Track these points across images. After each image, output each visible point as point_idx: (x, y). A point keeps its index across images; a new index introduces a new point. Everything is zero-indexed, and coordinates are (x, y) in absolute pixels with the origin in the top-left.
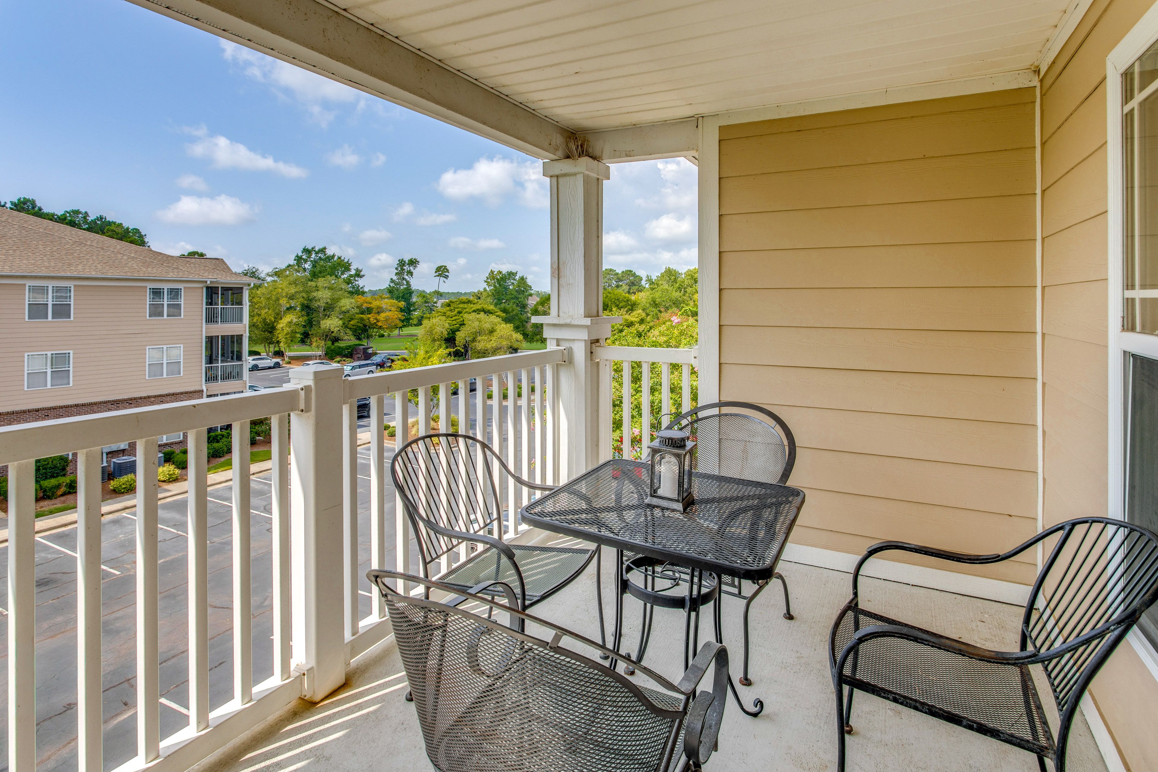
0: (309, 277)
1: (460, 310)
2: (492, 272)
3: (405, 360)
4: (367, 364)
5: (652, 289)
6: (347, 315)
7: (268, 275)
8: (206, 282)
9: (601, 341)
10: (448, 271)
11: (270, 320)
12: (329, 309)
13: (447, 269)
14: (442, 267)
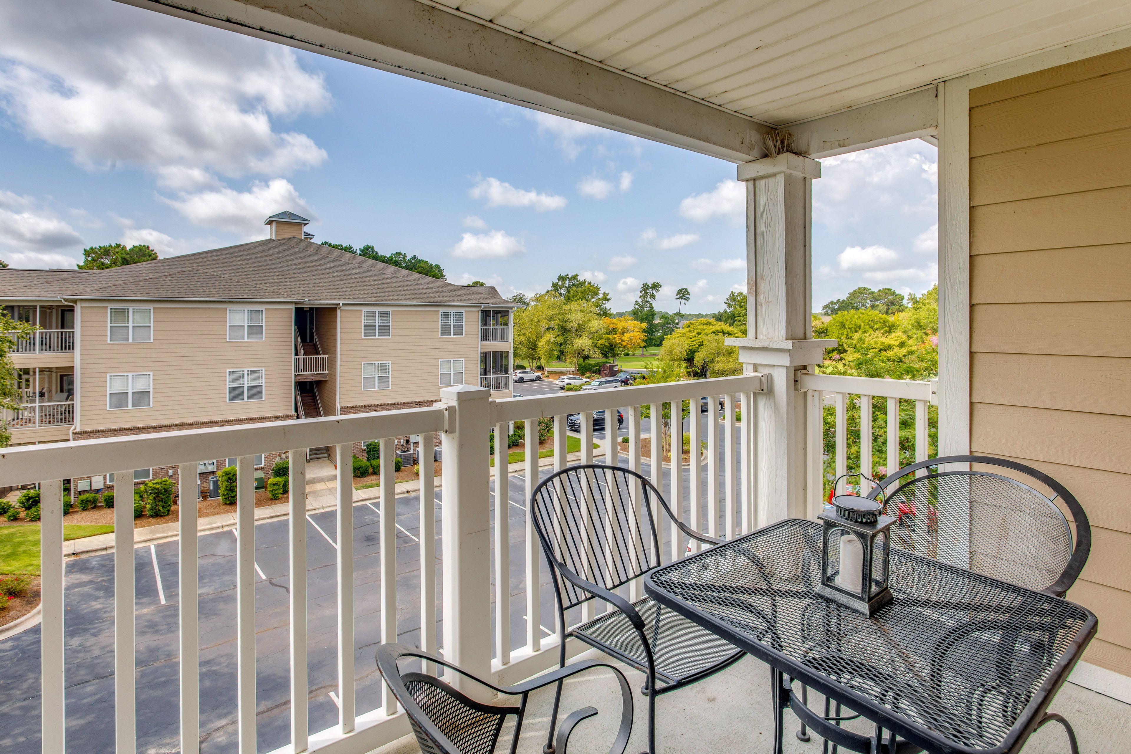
0: (564, 301)
1: (699, 331)
2: (733, 293)
3: (644, 378)
4: (612, 381)
5: (916, 309)
6: (596, 335)
7: (531, 300)
8: (481, 306)
9: (809, 368)
10: (688, 294)
11: (532, 339)
12: (580, 330)
13: (687, 291)
14: (683, 289)
